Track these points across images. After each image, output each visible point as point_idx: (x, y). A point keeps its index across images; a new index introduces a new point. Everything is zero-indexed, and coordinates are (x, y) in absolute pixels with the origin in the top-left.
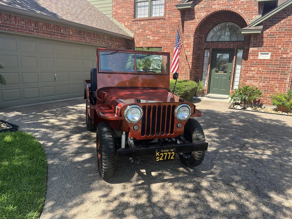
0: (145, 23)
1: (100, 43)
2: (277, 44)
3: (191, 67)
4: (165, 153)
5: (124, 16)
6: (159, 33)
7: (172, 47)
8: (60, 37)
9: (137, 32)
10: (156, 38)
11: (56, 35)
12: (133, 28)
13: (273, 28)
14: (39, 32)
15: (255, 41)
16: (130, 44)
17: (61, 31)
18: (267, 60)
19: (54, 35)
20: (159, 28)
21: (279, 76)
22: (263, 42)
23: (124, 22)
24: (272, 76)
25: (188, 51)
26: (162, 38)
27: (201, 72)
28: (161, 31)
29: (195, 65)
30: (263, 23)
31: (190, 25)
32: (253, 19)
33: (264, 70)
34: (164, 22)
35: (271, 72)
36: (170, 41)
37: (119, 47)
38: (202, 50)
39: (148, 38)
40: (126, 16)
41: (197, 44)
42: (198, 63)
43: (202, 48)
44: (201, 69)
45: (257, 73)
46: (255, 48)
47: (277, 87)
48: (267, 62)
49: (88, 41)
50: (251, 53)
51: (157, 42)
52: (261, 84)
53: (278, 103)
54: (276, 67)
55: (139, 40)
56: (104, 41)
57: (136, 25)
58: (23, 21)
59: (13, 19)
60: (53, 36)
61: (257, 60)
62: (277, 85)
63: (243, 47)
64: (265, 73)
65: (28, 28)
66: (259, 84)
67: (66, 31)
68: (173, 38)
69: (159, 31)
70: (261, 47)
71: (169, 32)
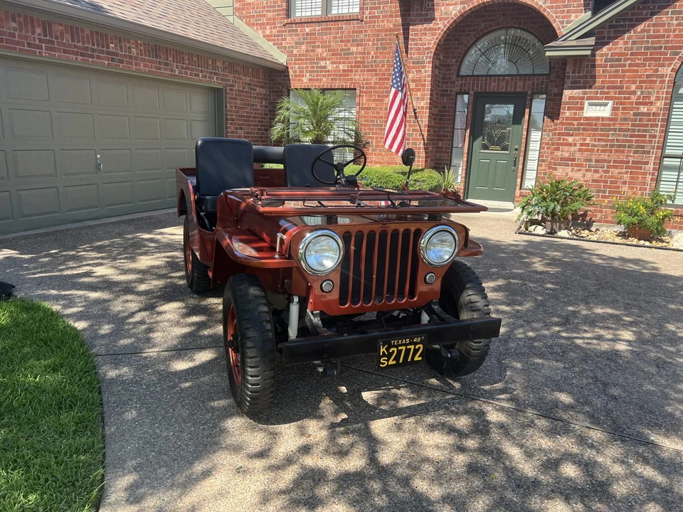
0: (314, 30)
1: (205, 77)
2: (628, 82)
3: (425, 137)
4: (400, 348)
5: (263, 11)
6: (349, 54)
7: (379, 88)
8: (106, 62)
9: (294, 53)
10: (341, 67)
11: (98, 57)
12: (284, 42)
13: (617, 44)
14: (54, 49)
15: (577, 75)
16: (280, 81)
17: (108, 47)
18: (603, 119)
19: (92, 56)
20: (349, 41)
21: (631, 157)
22: (594, 77)
23: (262, 26)
24: (614, 157)
25: (418, 98)
26: (355, 67)
27: (448, 148)
28: (354, 49)
29: (435, 131)
30: (596, 31)
31: (422, 34)
32: (572, 21)
33: (597, 143)
34: (360, 27)
35: (612, 146)
36: (376, 75)
37: (251, 89)
38: (450, 95)
39: (321, 67)
40: (267, 11)
41: (439, 82)
42: (440, 128)
43: (451, 91)
44: (449, 140)
45: (580, 150)
46: (576, 91)
47: (625, 183)
48: (603, 125)
49: (177, 73)
50: (567, 103)
51: (345, 75)
52: (589, 175)
53: (628, 219)
54: (624, 135)
55: (301, 72)
56: (215, 74)
57: (291, 35)
58: (14, 20)
60: (90, 59)
61: (580, 119)
62: (626, 177)
63: (546, 88)
64: (598, 150)
65: (26, 37)
66: (584, 176)
67: (121, 47)
68: (383, 66)
69: (349, 49)
70: (590, 87)
71: (372, 53)
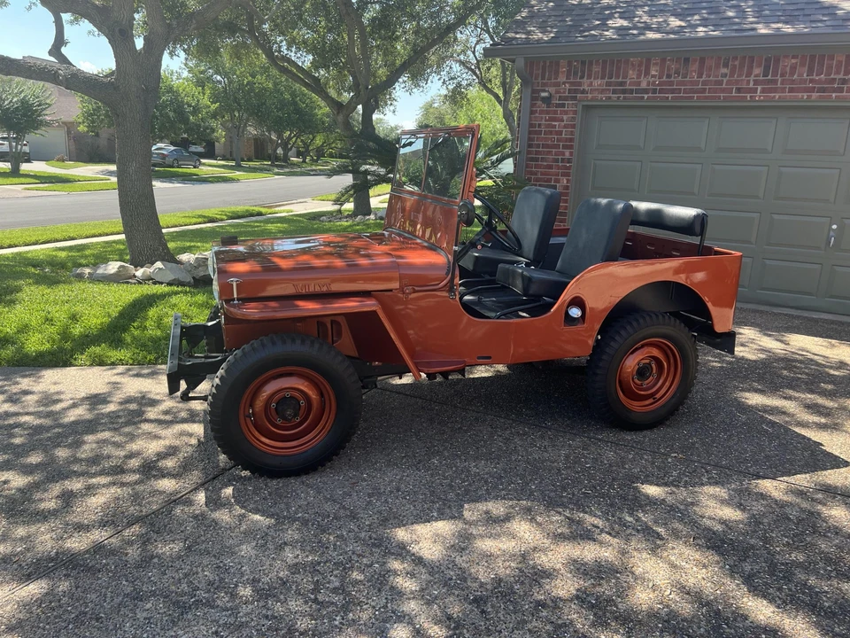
19: (840, 90)
58: (726, 65)
59: (696, 66)
65: (737, 82)
